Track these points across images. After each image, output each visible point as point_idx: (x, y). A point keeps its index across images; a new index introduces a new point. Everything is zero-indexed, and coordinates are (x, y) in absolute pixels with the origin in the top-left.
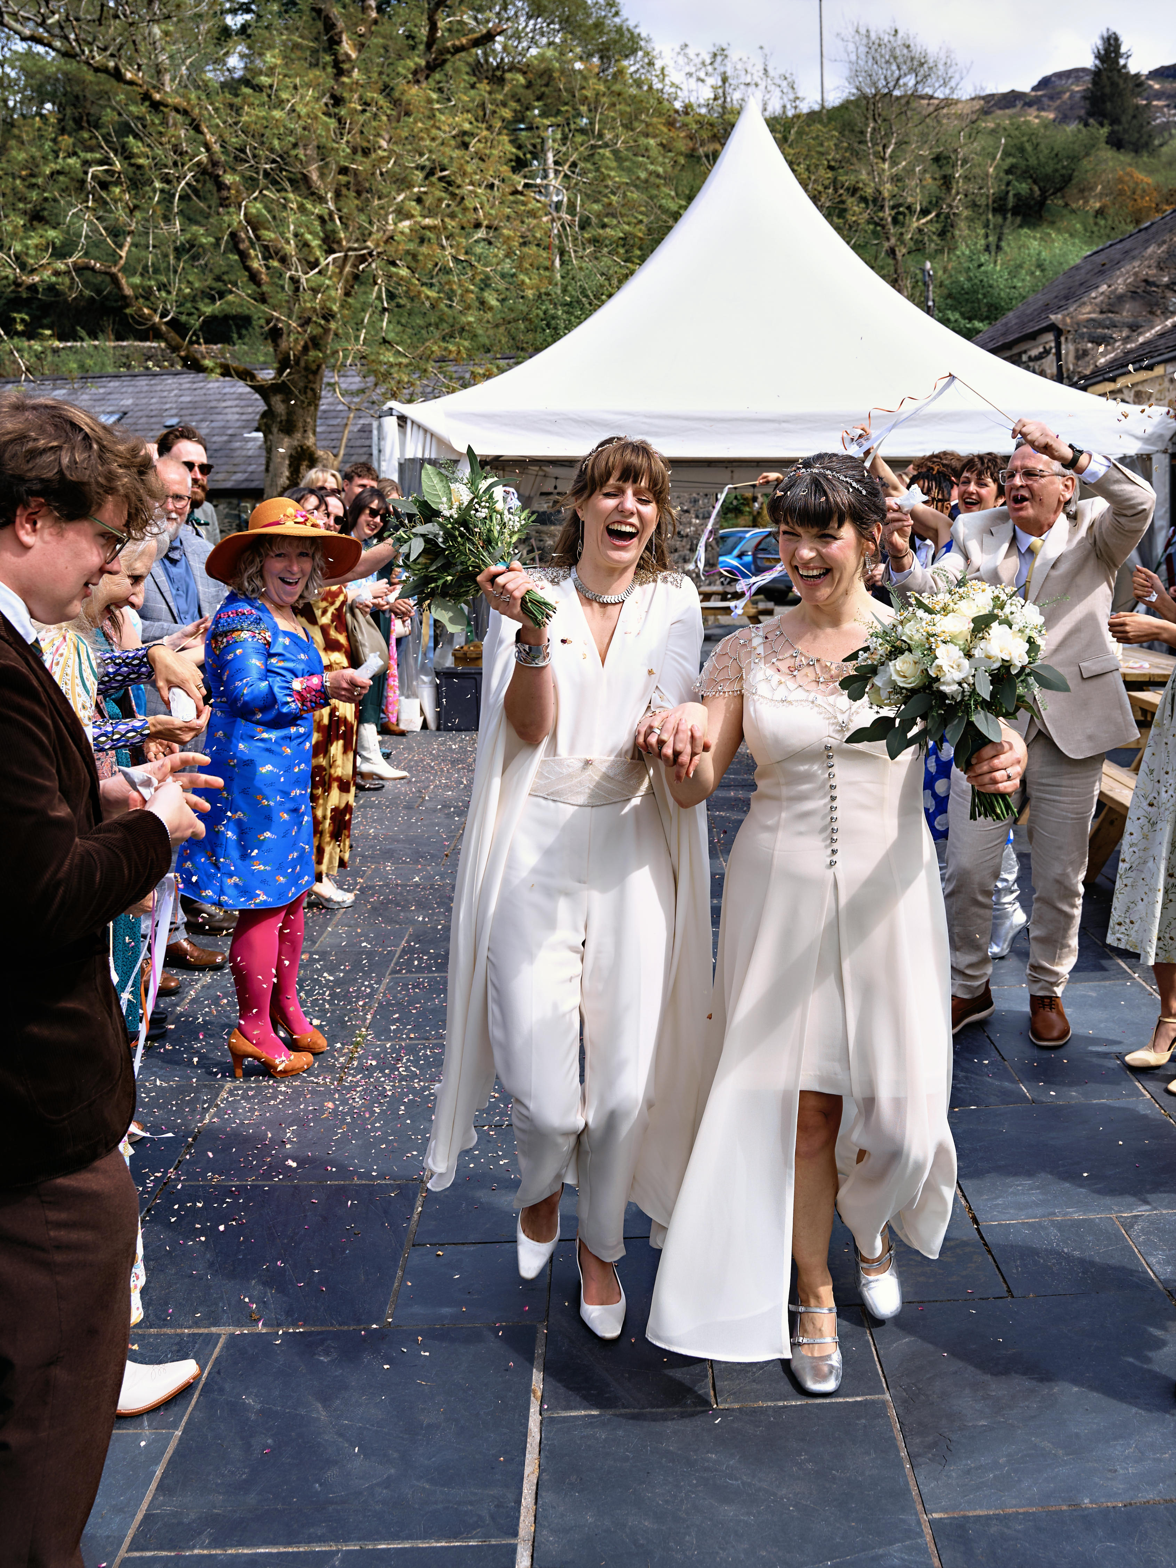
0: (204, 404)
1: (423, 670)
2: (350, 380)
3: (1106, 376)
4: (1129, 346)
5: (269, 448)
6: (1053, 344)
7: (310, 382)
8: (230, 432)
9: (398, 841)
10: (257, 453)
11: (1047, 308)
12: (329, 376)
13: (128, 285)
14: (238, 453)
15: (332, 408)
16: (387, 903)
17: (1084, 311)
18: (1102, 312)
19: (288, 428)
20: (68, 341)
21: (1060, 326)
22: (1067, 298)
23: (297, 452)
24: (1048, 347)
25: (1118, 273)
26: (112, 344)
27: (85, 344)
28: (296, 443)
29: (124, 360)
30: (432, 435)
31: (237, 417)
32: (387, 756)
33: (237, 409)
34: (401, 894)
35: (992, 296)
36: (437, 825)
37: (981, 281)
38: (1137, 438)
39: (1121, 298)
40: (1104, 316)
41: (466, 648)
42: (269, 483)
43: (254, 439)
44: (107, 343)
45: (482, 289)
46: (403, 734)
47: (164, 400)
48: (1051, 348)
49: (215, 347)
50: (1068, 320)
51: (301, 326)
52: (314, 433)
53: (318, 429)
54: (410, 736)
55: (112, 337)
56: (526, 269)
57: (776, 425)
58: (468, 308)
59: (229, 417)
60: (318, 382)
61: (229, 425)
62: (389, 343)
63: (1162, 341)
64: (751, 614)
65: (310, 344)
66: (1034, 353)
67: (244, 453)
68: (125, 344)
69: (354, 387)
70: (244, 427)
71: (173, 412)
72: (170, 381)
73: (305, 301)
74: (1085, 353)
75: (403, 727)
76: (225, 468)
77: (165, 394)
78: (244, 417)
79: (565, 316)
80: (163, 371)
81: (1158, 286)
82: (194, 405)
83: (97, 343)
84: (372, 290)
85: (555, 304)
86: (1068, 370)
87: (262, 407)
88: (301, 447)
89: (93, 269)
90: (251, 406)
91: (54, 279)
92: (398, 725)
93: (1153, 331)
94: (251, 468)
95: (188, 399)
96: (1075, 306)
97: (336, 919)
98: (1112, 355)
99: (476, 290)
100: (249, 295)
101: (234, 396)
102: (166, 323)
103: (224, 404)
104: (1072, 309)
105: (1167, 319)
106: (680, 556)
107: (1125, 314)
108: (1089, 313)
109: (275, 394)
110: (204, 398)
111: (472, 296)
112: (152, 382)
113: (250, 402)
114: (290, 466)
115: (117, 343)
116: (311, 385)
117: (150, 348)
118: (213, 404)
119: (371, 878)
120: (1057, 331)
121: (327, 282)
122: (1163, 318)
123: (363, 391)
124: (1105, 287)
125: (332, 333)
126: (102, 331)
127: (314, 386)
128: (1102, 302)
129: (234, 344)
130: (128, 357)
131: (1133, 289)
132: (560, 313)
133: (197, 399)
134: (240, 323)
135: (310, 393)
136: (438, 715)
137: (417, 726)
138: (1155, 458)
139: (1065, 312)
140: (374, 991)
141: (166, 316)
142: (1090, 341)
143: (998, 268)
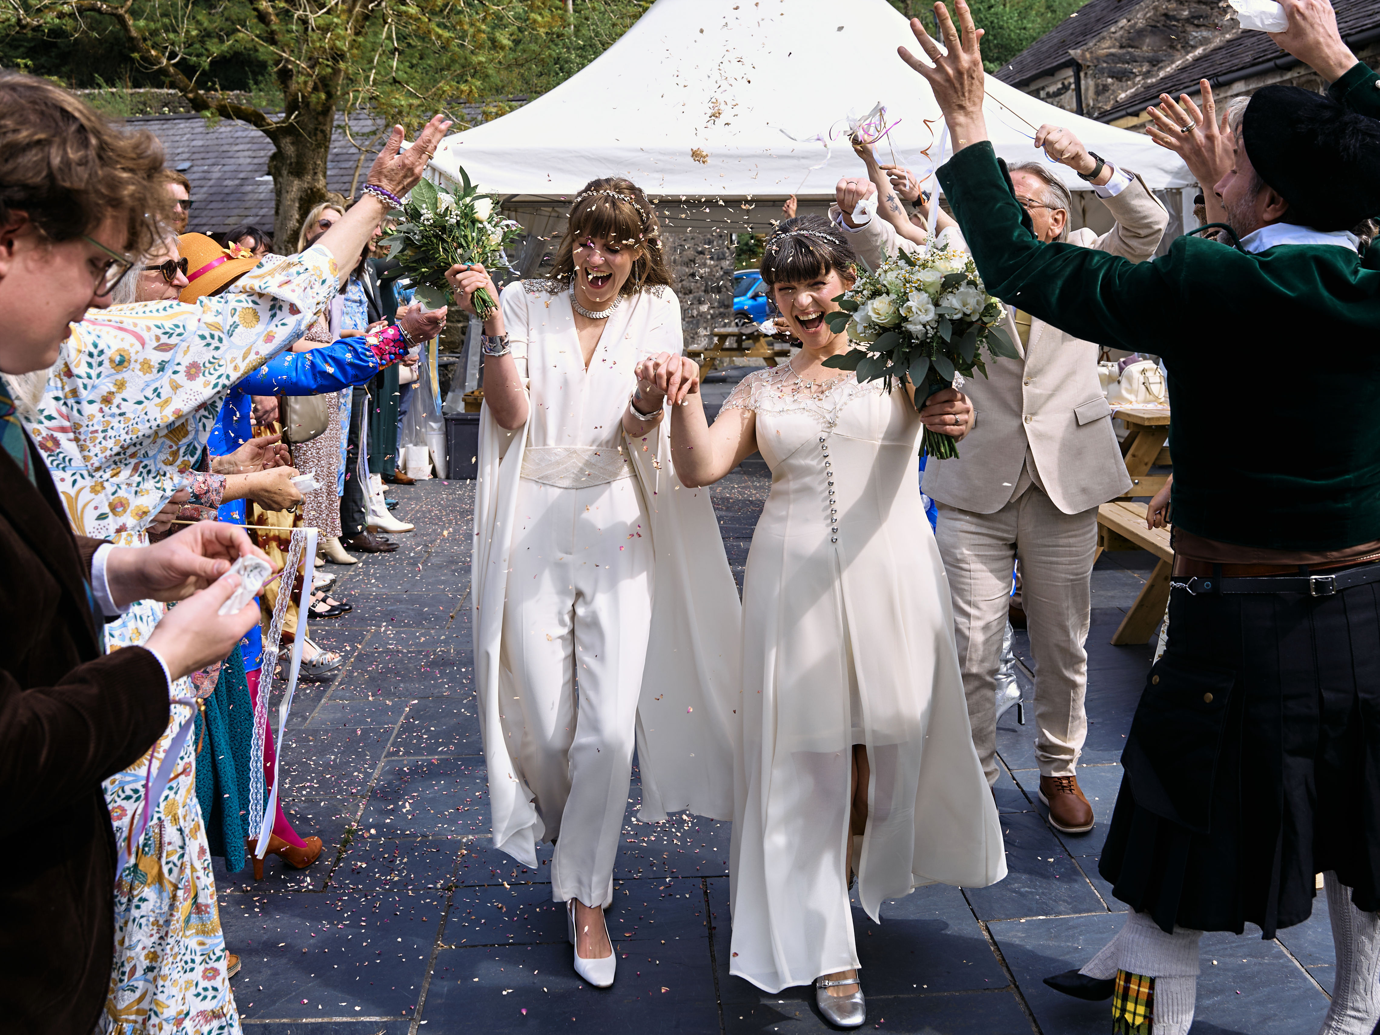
0: (217, 148)
1: (432, 416)
2: (362, 123)
3: (1129, 110)
4: (1149, 81)
5: (279, 192)
6: (1072, 80)
7: (320, 124)
8: (242, 175)
9: (400, 601)
10: (269, 196)
11: (1064, 45)
12: (338, 118)
13: (136, 26)
14: (250, 196)
15: (345, 151)
16: (387, 673)
17: (1104, 46)
18: (1121, 47)
19: (298, 171)
20: (86, 88)
21: (1080, 61)
22: (1084, 34)
23: (307, 195)
24: (1066, 83)
25: (1137, 7)
26: (130, 91)
27: (102, 91)
28: (306, 185)
29: (141, 107)
30: (440, 174)
31: (249, 160)
32: (392, 507)
33: (250, 153)
34: (401, 661)
35: (1002, 36)
36: (443, 582)
37: (992, 22)
38: (1166, 172)
39: (1141, 33)
40: (1124, 51)
41: (476, 393)
42: (279, 226)
43: (266, 183)
44: (125, 90)
45: (493, 28)
46: (411, 483)
47: (176, 144)
48: (1070, 84)
49: (231, 93)
50: (1088, 55)
51: (310, 67)
52: (325, 176)
53: (329, 173)
54: (418, 485)
55: (129, 84)
56: (538, 7)
57: (795, 162)
58: (480, 47)
59: (241, 161)
60: (328, 124)
61: (240, 168)
62: (399, 83)
63: (1185, 75)
64: (767, 356)
65: (320, 85)
66: (1052, 89)
67: (256, 196)
68: (142, 90)
69: (366, 130)
70: (256, 171)
71: (185, 156)
72: (182, 126)
73: (313, 42)
74: (1105, 88)
75: (411, 475)
76: (236, 212)
77: (178, 138)
78: (256, 161)
79: (578, 60)
80: (176, 116)
81: (1178, 20)
82: (206, 149)
83: (114, 90)
84: (382, 31)
85: (568, 48)
86: (1088, 105)
87: (273, 149)
88: (311, 189)
89: (99, 11)
90: (263, 149)
91: (57, 21)
92: (406, 473)
93: (1174, 66)
94: (262, 212)
95: (200, 143)
96: (1094, 41)
97: (330, 692)
98: (1133, 90)
99: (488, 29)
100: (257, 36)
101: (247, 140)
102: (174, 65)
103: (236, 148)
104: (1091, 44)
105: (1188, 53)
106: (695, 298)
107: (1145, 48)
108: (1109, 48)
109: (285, 137)
110: (215, 142)
111: (483, 36)
112: (165, 127)
113: (263, 146)
114: (300, 208)
115: (134, 90)
116: (321, 127)
117: (168, 94)
118: (225, 148)
119: (370, 644)
120: (1077, 67)
121: (335, 20)
122: (1183, 53)
123: (374, 133)
124: (1125, 21)
125: (342, 74)
126: (120, 78)
127: (324, 128)
128: (1122, 37)
129: (250, 91)
130: (145, 104)
131: (1153, 23)
132: (573, 56)
133: (209, 143)
134: (257, 70)
135: (320, 136)
136: (448, 465)
137: (426, 473)
138: (1184, 192)
139: (1085, 47)
140: (367, 775)
141: (174, 58)
142: (1109, 77)
143: (1007, 9)
